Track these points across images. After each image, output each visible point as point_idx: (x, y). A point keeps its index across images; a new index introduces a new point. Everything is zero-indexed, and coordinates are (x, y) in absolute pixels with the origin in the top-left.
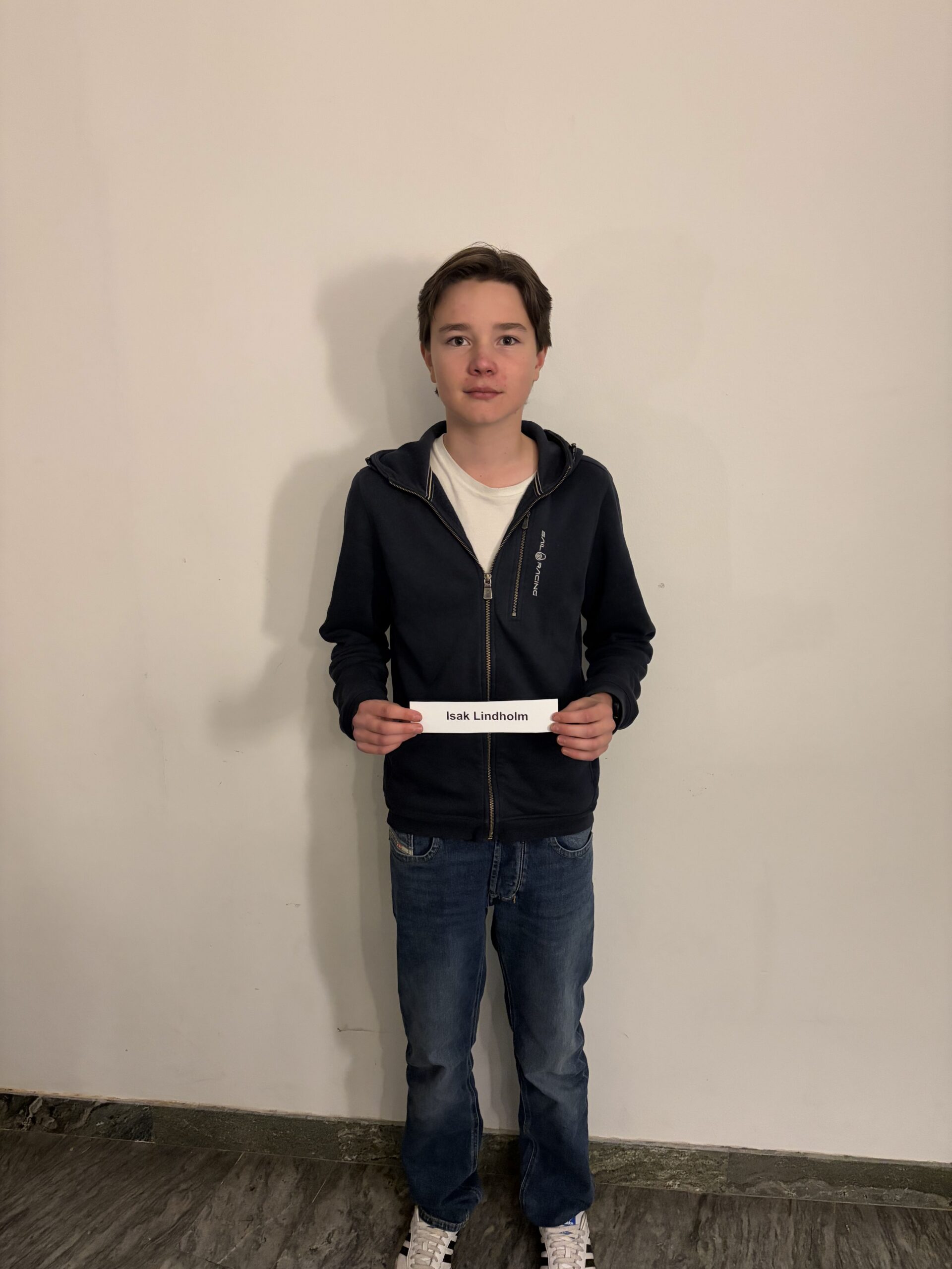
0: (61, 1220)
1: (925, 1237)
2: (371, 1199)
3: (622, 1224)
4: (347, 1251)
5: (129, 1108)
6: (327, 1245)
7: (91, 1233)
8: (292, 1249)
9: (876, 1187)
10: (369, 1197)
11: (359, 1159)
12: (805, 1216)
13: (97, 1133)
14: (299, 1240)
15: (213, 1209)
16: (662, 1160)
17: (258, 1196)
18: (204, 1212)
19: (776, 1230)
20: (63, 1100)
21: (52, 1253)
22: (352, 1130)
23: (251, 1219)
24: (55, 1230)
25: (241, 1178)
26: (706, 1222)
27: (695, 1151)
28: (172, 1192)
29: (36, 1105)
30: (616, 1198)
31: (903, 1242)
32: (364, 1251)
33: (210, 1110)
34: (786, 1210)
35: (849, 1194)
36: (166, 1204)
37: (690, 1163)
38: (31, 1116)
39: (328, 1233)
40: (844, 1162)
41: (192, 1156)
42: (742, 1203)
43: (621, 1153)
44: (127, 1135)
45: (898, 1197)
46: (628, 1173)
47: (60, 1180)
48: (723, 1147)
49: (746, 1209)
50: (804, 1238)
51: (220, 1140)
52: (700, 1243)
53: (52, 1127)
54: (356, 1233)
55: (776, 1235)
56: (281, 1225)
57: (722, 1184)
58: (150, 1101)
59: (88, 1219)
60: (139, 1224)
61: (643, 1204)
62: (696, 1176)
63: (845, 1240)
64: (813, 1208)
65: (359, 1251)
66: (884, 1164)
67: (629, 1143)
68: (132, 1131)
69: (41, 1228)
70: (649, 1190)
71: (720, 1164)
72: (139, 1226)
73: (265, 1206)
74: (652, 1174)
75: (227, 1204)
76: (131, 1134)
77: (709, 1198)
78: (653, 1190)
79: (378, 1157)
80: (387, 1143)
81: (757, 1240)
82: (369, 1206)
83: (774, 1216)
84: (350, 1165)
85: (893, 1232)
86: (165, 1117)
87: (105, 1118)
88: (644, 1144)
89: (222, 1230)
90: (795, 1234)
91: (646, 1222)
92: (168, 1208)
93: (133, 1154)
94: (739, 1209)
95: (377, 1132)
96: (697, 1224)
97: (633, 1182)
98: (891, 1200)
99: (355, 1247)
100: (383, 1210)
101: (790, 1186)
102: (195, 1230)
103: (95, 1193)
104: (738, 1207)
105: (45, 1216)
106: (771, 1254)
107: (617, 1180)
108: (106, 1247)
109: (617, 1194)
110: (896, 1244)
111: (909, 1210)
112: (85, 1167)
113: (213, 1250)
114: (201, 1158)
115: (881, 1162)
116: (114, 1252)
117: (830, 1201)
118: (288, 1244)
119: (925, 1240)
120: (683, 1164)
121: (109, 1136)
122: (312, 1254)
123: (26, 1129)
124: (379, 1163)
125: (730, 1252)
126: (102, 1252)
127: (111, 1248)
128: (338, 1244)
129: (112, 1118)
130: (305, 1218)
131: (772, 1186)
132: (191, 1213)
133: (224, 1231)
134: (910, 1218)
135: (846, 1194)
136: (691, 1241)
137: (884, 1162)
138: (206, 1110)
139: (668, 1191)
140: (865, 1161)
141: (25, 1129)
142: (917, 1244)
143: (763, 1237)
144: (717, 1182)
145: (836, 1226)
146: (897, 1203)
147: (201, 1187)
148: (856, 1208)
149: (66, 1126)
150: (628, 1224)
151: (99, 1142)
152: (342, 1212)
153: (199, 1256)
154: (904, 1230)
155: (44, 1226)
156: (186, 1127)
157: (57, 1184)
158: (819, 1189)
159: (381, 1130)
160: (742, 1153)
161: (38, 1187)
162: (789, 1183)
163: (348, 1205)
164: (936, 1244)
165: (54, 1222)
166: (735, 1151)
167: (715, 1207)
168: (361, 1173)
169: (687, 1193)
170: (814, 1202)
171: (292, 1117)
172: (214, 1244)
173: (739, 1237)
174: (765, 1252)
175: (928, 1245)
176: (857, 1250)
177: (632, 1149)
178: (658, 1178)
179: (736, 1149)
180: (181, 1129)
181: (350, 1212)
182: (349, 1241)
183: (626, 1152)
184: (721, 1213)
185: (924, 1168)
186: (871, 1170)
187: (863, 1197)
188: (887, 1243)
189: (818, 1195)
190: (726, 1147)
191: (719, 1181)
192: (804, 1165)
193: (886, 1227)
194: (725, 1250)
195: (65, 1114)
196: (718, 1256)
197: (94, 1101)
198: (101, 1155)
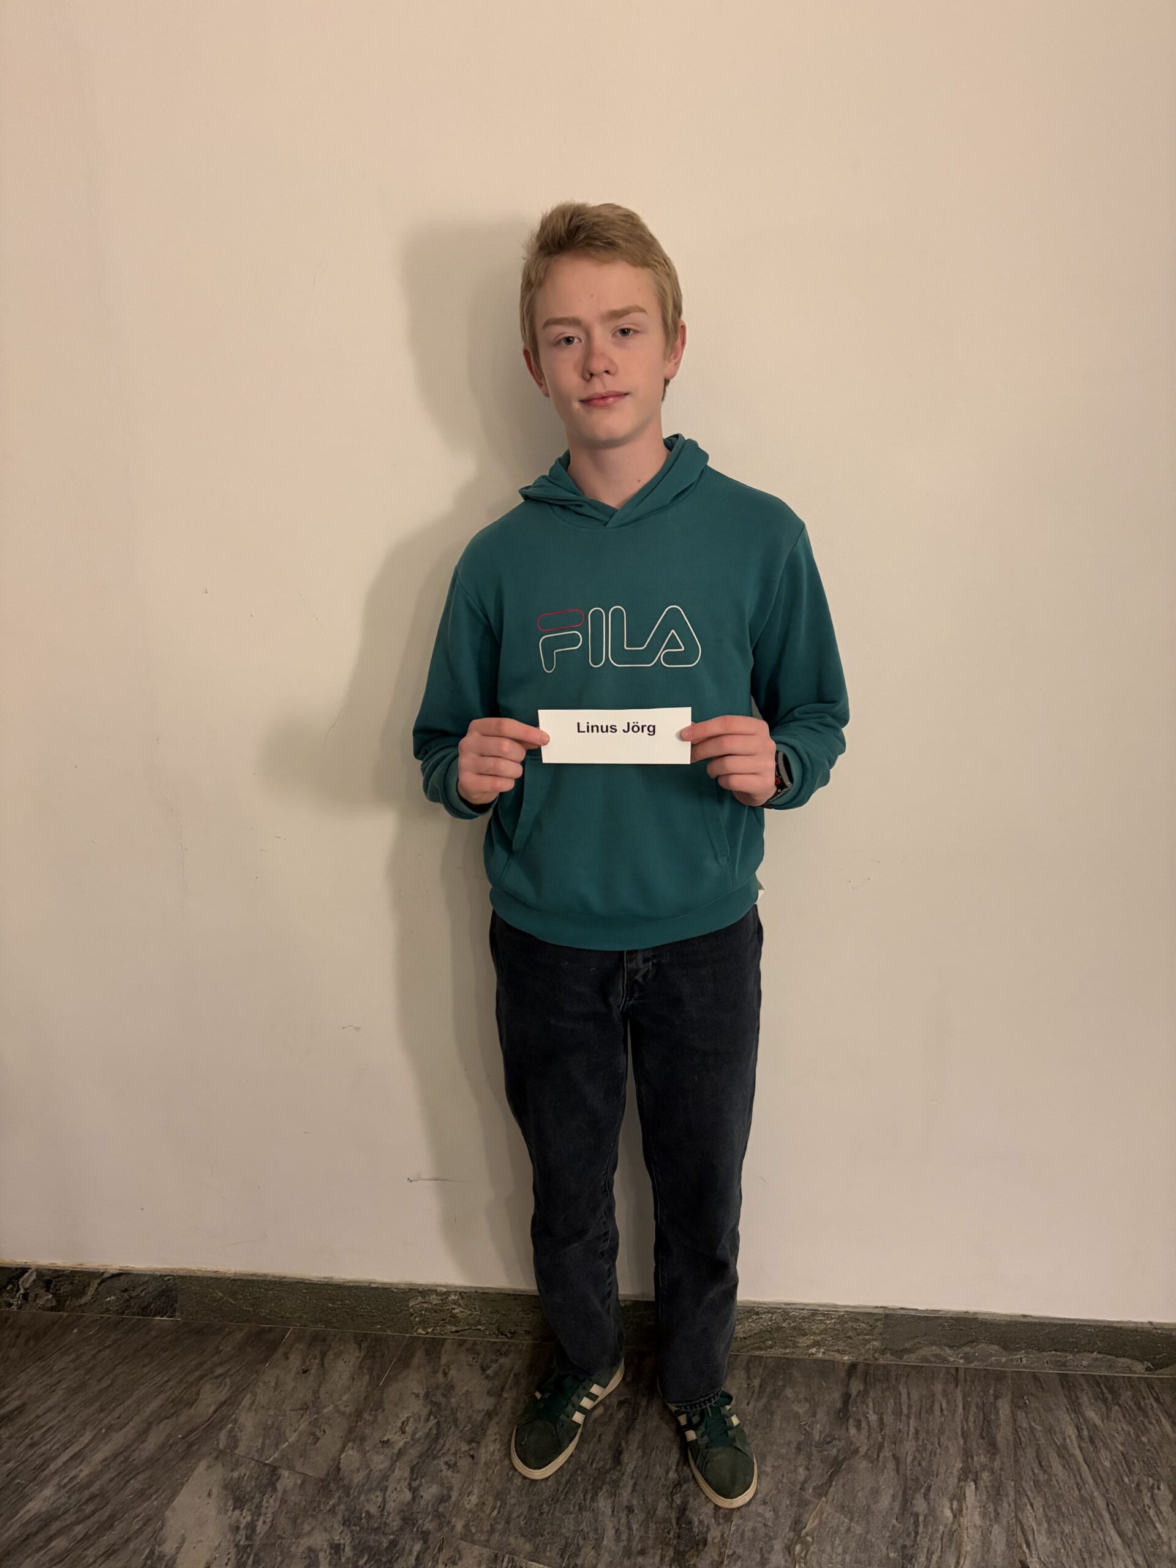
0: (68, 1416)
1: (1117, 1408)
2: (452, 1380)
3: (757, 1400)
4: (426, 1442)
5: (146, 1279)
6: (400, 1435)
7: (106, 1432)
8: (358, 1442)
9: (1060, 1352)
10: (449, 1379)
11: (435, 1332)
12: (975, 1388)
13: (107, 1310)
14: (366, 1431)
15: (257, 1397)
16: (803, 1324)
17: (312, 1379)
18: (246, 1402)
19: (941, 1403)
20: (64, 1271)
21: (59, 1455)
22: (427, 1298)
23: (305, 1408)
24: (60, 1429)
25: (291, 1358)
26: (857, 1396)
27: (842, 1313)
28: (205, 1379)
29: (28, 1279)
30: (747, 1369)
31: (1091, 1415)
32: (447, 1442)
33: (250, 1278)
34: (952, 1379)
35: (1027, 1361)
36: (198, 1394)
37: (838, 1327)
38: (22, 1291)
39: (402, 1420)
40: (1022, 1323)
41: (228, 1335)
42: (899, 1372)
43: (754, 1317)
44: (145, 1311)
45: (1085, 1363)
46: (762, 1340)
47: (63, 1369)
48: (877, 1307)
49: (904, 1379)
50: (975, 1413)
51: (263, 1314)
52: (851, 1420)
53: (49, 1305)
54: (436, 1420)
55: (942, 1410)
56: (343, 1414)
57: (875, 1350)
58: (174, 1269)
59: (102, 1415)
60: (166, 1418)
61: (781, 1377)
62: (844, 1342)
63: (1024, 1415)
64: (984, 1377)
65: (441, 1441)
66: (1070, 1325)
67: (765, 1306)
68: (152, 1307)
69: (42, 1427)
70: (788, 1359)
71: (873, 1327)
72: (166, 1420)
73: (322, 1391)
74: (791, 1340)
75: (275, 1390)
76: (151, 1310)
77: (860, 1368)
78: (793, 1359)
79: (459, 1329)
80: (470, 1312)
81: (919, 1417)
82: (451, 1387)
83: (938, 1387)
84: (425, 1339)
85: (1079, 1404)
86: (193, 1288)
87: (117, 1291)
88: (783, 1306)
89: (269, 1423)
90: (964, 1409)
91: (786, 1396)
92: (200, 1397)
93: (153, 1333)
94: (896, 1379)
95: (458, 1299)
96: (846, 1398)
97: (769, 1350)
98: (1077, 1366)
99: (435, 1437)
100: (467, 1393)
101: (956, 1352)
102: (236, 1423)
103: (109, 1382)
104: (895, 1377)
105: (48, 1412)
106: (937, 1431)
107: (749, 1349)
108: (126, 1447)
109: (750, 1365)
110: (1084, 1417)
111: (1097, 1377)
112: (94, 1352)
113: (259, 1447)
114: (239, 1336)
115: (1066, 1322)
116: (137, 1452)
117: (1004, 1369)
118: (353, 1436)
119: (1117, 1411)
120: (830, 1328)
121: (123, 1313)
122: (383, 1447)
123: (16, 1308)
124: (459, 1336)
125: (887, 1430)
126: (122, 1452)
127: (134, 1447)
128: (414, 1433)
129: (126, 1290)
130: (372, 1404)
131: (935, 1352)
132: (231, 1402)
133: (273, 1422)
134: (1099, 1386)
135: (1023, 1360)
136: (841, 1419)
137: (1070, 1322)
138: (245, 1278)
139: (810, 1360)
140: (1047, 1321)
141: (14, 1308)
142: (1108, 1417)
143: (927, 1412)
144: (869, 1349)
145: (1012, 1398)
146: (1084, 1369)
147: (240, 1371)
148: (1035, 1377)
149: (68, 1302)
150: (764, 1400)
151: (110, 1321)
152: (417, 1396)
153: (241, 1454)
154: (1092, 1401)
155: (46, 1424)
156: (220, 1299)
157: (61, 1373)
158: (991, 1355)
159: (463, 1298)
160: (902, 1315)
161: (36, 1377)
162: (955, 1348)
163: (425, 1386)
164: (1130, 1415)
165: (58, 1418)
166: (891, 1312)
167: (868, 1379)
168: (438, 1348)
169: (833, 1362)
170: (985, 1370)
171: (351, 1284)
172: (261, 1440)
173: (898, 1413)
174: (928, 1430)
175: (1121, 1418)
176: (1036, 1424)
177: (769, 1312)
178: (799, 1345)
179: (893, 1309)
180: (214, 1302)
181: (427, 1395)
182: (427, 1430)
183: (760, 1316)
184: (875, 1385)
185: (1116, 1328)
186: (1054, 1332)
187: (1043, 1363)
188: (1073, 1416)
189: (989, 1362)
190: (881, 1307)
191: (871, 1347)
192: (974, 1327)
193: (1071, 1398)
194: (881, 1429)
195: (65, 1289)
196: (874, 1435)
197: (101, 1271)
198: (113, 1336)
